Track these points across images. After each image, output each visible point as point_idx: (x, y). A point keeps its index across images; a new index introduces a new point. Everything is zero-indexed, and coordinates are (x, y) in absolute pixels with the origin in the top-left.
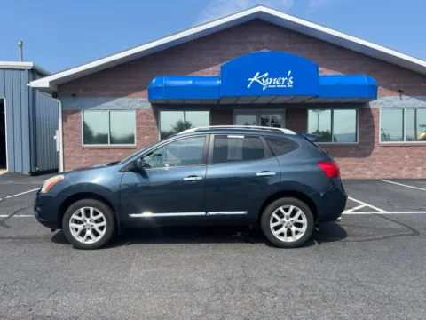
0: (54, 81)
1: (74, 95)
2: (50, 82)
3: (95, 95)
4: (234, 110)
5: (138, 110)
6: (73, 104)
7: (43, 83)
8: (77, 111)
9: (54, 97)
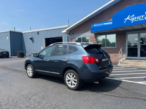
0: (67, 30)
1: (73, 34)
2: (66, 31)
3: (78, 33)
4: (127, 33)
5: (90, 36)
6: (73, 36)
7: (65, 31)
8: (74, 38)
9: (69, 35)
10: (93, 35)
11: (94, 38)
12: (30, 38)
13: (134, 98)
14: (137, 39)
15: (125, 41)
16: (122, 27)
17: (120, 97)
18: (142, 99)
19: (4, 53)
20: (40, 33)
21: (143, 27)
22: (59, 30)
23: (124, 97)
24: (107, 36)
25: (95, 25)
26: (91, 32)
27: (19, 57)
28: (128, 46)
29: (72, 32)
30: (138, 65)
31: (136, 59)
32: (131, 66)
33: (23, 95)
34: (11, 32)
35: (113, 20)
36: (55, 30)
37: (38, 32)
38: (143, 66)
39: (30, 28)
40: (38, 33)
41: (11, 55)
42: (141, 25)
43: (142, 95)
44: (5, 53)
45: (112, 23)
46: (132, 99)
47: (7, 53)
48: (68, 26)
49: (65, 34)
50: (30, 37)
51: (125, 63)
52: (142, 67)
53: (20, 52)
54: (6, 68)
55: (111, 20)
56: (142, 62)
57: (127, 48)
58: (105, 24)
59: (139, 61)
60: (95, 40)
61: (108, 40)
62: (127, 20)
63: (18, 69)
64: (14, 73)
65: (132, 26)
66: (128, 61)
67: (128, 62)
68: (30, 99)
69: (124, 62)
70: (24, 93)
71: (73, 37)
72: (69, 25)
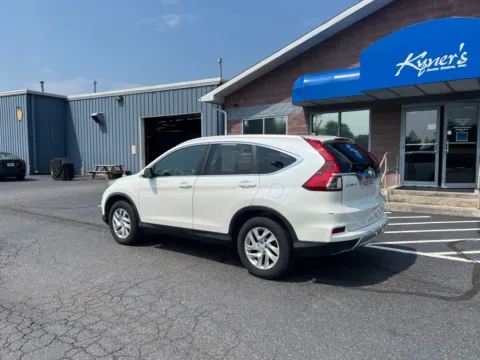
0: (219, 93)
1: (236, 106)
2: (215, 96)
3: (251, 104)
4: (403, 106)
5: (289, 115)
6: (236, 114)
7: (209, 97)
8: (239, 122)
9: (223, 108)
10: (299, 110)
11: (303, 119)
12: (94, 118)
13: (414, 294)
14: (433, 127)
15: (397, 132)
16: (388, 89)
17: (378, 291)
18: (435, 296)
19: (9, 165)
20: (126, 100)
21: (452, 90)
22: (189, 91)
23: (386, 292)
24: (344, 114)
25: (305, 81)
26: (294, 103)
27: (57, 177)
28: (408, 149)
29: (233, 99)
30: (435, 206)
31: (429, 189)
32: (413, 208)
33: (101, 287)
34: (31, 96)
35: (361, 64)
36: (176, 93)
37: (121, 97)
38: (449, 210)
39: (95, 83)
40: (121, 99)
41: (32, 173)
42: (446, 82)
43: (436, 287)
44: (13, 165)
45: (358, 74)
46: (407, 297)
47: (20, 164)
48: (219, 79)
49: (209, 105)
50: (95, 114)
51: (396, 201)
52: (447, 213)
53: (63, 163)
54: (25, 212)
55: (358, 65)
56: (445, 196)
57: (403, 152)
58: (336, 77)
59: (437, 195)
60: (305, 126)
61: (345, 126)
62: (406, 67)
63: (67, 216)
64: (56, 227)
65: (421, 87)
66: (404, 195)
67: (406, 197)
68: (121, 296)
69: (392, 197)
70: (100, 280)
71: (235, 116)
72: (224, 78)
